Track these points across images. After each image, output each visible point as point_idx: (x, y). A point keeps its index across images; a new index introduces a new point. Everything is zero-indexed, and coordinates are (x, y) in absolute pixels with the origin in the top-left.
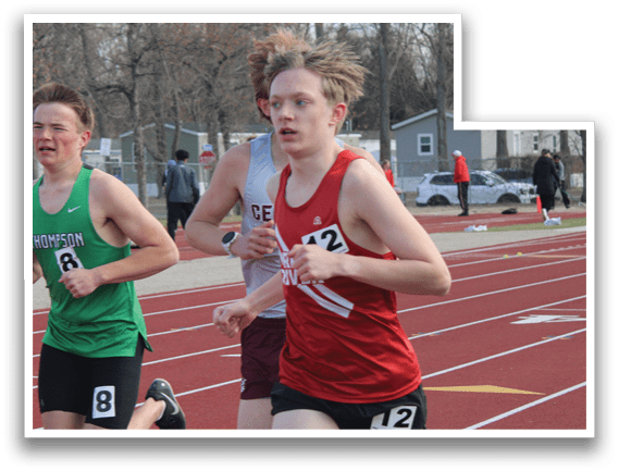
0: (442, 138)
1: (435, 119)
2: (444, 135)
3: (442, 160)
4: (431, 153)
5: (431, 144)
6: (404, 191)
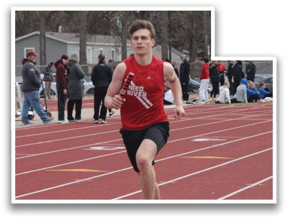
0: (43, 51)
2: (45, 49)
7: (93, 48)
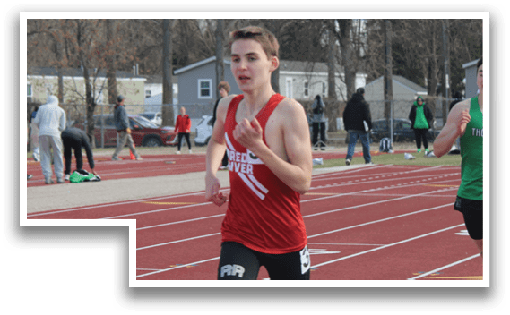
1: (214, 65)
4: (210, 97)
5: (211, 88)
7: (294, 80)
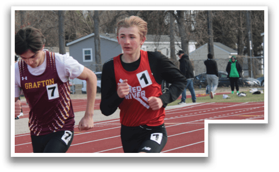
0: (98, 51)
1: (93, 39)
2: (99, 49)
3: (97, 65)
4: (91, 60)
5: (91, 55)
6: (74, 84)
7: (147, 47)
